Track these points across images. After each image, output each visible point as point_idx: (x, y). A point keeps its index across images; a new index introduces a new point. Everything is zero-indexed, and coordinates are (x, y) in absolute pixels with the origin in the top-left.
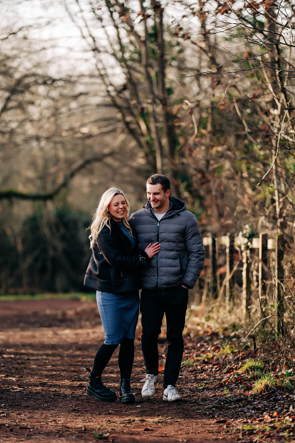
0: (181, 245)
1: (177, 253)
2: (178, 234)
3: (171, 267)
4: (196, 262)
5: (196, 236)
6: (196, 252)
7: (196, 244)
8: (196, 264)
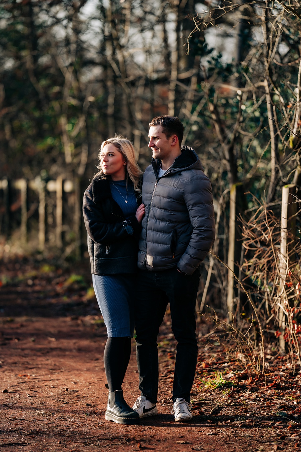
0: (178, 214)
1: (171, 225)
2: (173, 200)
3: (158, 243)
4: (195, 240)
5: (198, 205)
6: (197, 227)
7: (197, 217)
8: (195, 244)
